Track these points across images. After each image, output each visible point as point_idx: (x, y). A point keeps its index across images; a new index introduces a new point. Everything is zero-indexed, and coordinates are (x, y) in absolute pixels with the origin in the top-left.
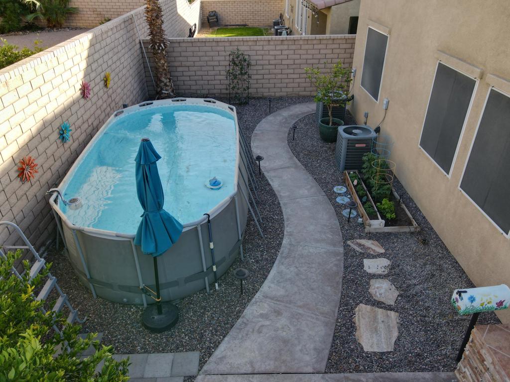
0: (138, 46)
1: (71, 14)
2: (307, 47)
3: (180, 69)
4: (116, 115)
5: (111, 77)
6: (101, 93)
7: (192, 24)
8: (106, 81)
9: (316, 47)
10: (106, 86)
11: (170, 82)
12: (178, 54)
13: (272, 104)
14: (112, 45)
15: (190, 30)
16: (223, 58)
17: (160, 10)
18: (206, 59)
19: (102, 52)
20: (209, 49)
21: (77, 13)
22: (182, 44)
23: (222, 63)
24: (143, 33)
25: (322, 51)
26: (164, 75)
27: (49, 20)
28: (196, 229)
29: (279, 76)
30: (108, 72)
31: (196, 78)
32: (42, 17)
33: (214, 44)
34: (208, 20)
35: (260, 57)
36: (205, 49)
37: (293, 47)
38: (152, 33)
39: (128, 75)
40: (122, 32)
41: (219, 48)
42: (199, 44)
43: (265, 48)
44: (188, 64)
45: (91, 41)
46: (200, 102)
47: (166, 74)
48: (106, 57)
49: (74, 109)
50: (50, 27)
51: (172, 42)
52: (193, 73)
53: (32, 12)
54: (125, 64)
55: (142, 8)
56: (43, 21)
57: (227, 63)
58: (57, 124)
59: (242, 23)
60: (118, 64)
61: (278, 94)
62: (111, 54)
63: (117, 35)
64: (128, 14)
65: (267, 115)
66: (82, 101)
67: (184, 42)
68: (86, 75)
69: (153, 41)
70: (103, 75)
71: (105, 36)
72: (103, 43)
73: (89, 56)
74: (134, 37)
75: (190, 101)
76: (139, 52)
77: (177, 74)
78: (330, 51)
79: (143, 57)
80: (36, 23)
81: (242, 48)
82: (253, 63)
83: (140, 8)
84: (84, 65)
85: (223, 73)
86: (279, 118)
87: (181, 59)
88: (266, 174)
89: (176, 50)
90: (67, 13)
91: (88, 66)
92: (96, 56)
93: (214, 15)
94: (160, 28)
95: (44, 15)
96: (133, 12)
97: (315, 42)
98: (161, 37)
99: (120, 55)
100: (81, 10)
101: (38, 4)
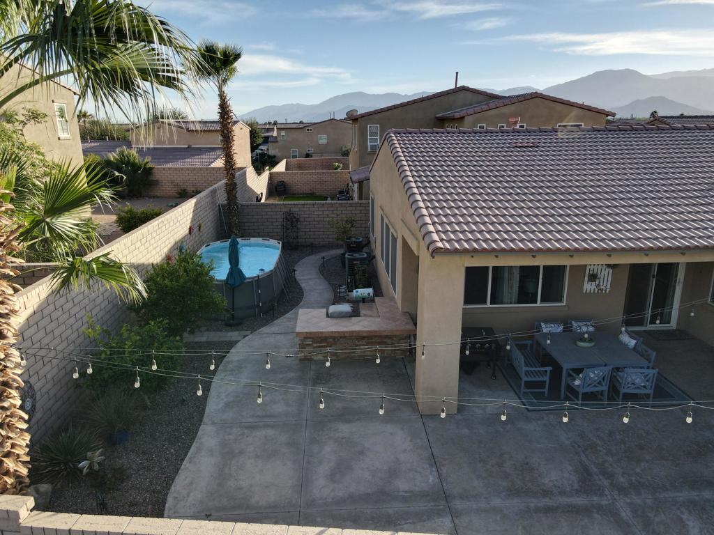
0: (217, 208)
1: (151, 185)
2: (342, 209)
5: (202, 225)
6: (197, 234)
7: (259, 193)
8: (200, 227)
9: (348, 209)
10: (199, 230)
11: (239, 233)
12: (246, 214)
13: (313, 248)
14: (204, 206)
15: (257, 197)
16: (279, 216)
17: (235, 184)
18: (267, 217)
19: (199, 210)
20: (270, 210)
21: (156, 185)
22: (250, 207)
23: (278, 220)
24: (222, 199)
25: (353, 212)
26: (235, 228)
27: (131, 190)
28: (252, 281)
29: (322, 230)
30: (201, 222)
31: (259, 230)
33: (273, 206)
34: (276, 189)
35: (307, 216)
36: (267, 210)
37: (332, 209)
38: (228, 199)
39: (210, 226)
40: (209, 198)
41: (276, 210)
42: (263, 207)
43: (311, 209)
44: (253, 220)
45: (195, 203)
46: (259, 240)
47: (237, 227)
48: (201, 213)
49: (186, 239)
50: (130, 196)
51: (242, 205)
52: (257, 227)
54: (210, 219)
55: (224, 181)
57: (282, 220)
58: (179, 244)
59: (310, 192)
60: (206, 218)
61: (321, 243)
62: (203, 211)
63: (207, 201)
64: (213, 187)
65: (309, 255)
66: (189, 236)
67: (251, 205)
68: (192, 222)
69: (229, 204)
72: (200, 205)
73: (194, 211)
74: (216, 202)
75: (253, 240)
76: (218, 212)
77: (244, 228)
78: (359, 212)
79: (220, 216)
81: (294, 209)
82: (302, 220)
83: (220, 183)
84: (191, 216)
85: (279, 227)
86: (318, 257)
87: (248, 217)
88: (299, 282)
90: (148, 184)
91: (193, 217)
92: (196, 211)
93: (282, 185)
94: (235, 196)
96: (216, 186)
97: (347, 205)
98: (235, 201)
99: (208, 212)
100: (161, 182)
101: (124, 176)
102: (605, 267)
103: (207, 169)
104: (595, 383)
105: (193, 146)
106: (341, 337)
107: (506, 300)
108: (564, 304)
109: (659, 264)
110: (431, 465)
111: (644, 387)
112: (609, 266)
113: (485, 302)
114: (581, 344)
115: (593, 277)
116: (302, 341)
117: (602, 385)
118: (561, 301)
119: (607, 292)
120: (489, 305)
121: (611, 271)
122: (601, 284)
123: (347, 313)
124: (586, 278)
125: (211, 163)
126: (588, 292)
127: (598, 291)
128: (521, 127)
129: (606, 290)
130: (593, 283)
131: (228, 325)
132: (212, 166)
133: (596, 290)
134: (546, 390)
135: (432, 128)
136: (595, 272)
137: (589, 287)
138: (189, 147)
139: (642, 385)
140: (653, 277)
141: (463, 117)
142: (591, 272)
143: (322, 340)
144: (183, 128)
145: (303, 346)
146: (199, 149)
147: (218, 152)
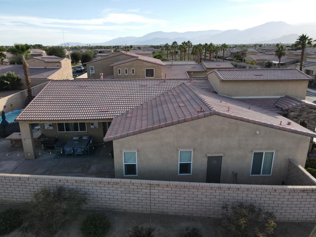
1: (20, 85)
21: (22, 85)
39: (20, 104)
53: (7, 85)
60: (17, 102)
62: (14, 100)
63: (17, 96)
66: (4, 109)
70: (11, 104)
95: (11, 86)
101: (9, 83)
104: (69, 152)
105: (47, 68)
107: (71, 130)
108: (86, 131)
111: (81, 153)
113: (64, 131)
114: (76, 142)
121: (97, 123)
122: (95, 126)
124: (91, 125)
126: (92, 128)
129: (97, 128)
133: (94, 128)
138: (45, 68)
141: (113, 67)
142: (92, 123)
144: (43, 61)
145: (12, 143)
146: (49, 69)
147: (55, 70)
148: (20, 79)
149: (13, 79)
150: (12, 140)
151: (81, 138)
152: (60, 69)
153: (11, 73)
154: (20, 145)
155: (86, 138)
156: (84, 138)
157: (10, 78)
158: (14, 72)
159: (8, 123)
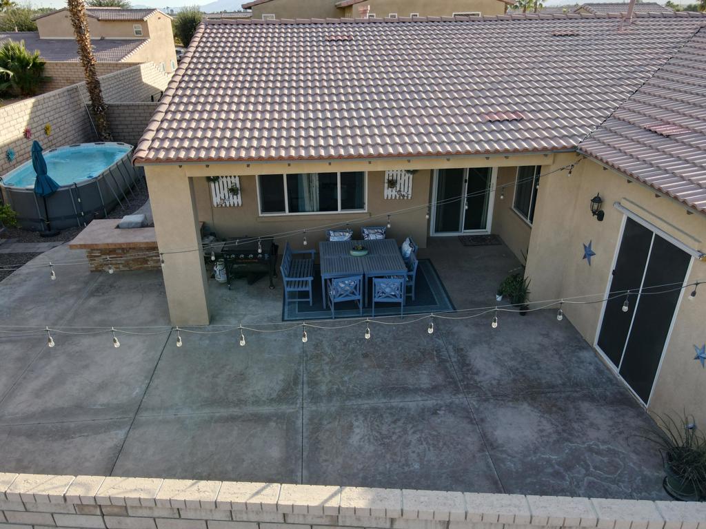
0: (83, 109)
1: (45, 82)
3: (120, 127)
4: (51, 151)
5: (51, 128)
6: (42, 138)
8: (46, 130)
10: (46, 133)
11: (109, 136)
12: (118, 115)
14: (54, 107)
15: (152, 96)
17: (98, 82)
18: (141, 119)
19: (44, 111)
20: (142, 111)
21: (51, 82)
22: (120, 108)
26: (103, 131)
27: (22, 88)
30: (49, 124)
31: (134, 134)
32: (15, 86)
33: (145, 107)
38: (92, 99)
39: (70, 129)
42: (133, 108)
44: (126, 123)
45: (34, 103)
47: (105, 130)
48: (47, 115)
49: (18, 143)
50: (24, 95)
51: (110, 106)
52: (131, 130)
53: (6, 82)
56: (16, 89)
58: (5, 149)
60: (60, 120)
62: (52, 113)
63: (59, 100)
64: (73, 85)
66: (25, 140)
67: (121, 106)
68: (29, 124)
69: (93, 105)
70: (43, 126)
71: (46, 101)
72: (46, 105)
73: (32, 113)
74: (79, 102)
76: (84, 113)
77: (117, 131)
79: (89, 118)
80: (11, 91)
84: (27, 118)
87: (120, 119)
89: (115, 112)
90: (41, 82)
91: (30, 119)
92: (38, 113)
94: (98, 95)
95: (18, 83)
96: (78, 84)
98: (100, 102)
100: (55, 78)
101: (11, 74)
102: (404, 172)
103: (117, 64)
104: (348, 293)
105: (107, 38)
106: (130, 248)
107: (307, 207)
108: (366, 211)
109: (470, 169)
110: (146, 377)
111: (395, 295)
112: (408, 171)
113: (283, 210)
114: (354, 253)
115: (392, 183)
116: (89, 253)
117: (355, 294)
118: (361, 207)
119: (409, 198)
120: (287, 213)
121: (411, 176)
122: (402, 189)
123: (137, 223)
124: (386, 185)
125: (122, 58)
126: (389, 198)
127: (400, 197)
128: (391, 16)
129: (407, 197)
130: (394, 190)
131: (43, 236)
132: (123, 61)
133: (398, 196)
134: (310, 300)
135: (325, 18)
136: (395, 178)
137: (389, 193)
138: (102, 39)
139: (393, 293)
140: (466, 182)
141: (351, 6)
142: (391, 178)
143: (110, 251)
144: (93, 17)
145: (92, 258)
146: (113, 42)
147: (132, 45)
148: (42, 64)
149: (23, 63)
150: (93, 251)
151: (357, 236)
152: (144, 40)
153: (13, 44)
154: (124, 266)
155: (380, 237)
156: (372, 237)
157: (13, 59)
158: (23, 41)
159: (57, 186)
